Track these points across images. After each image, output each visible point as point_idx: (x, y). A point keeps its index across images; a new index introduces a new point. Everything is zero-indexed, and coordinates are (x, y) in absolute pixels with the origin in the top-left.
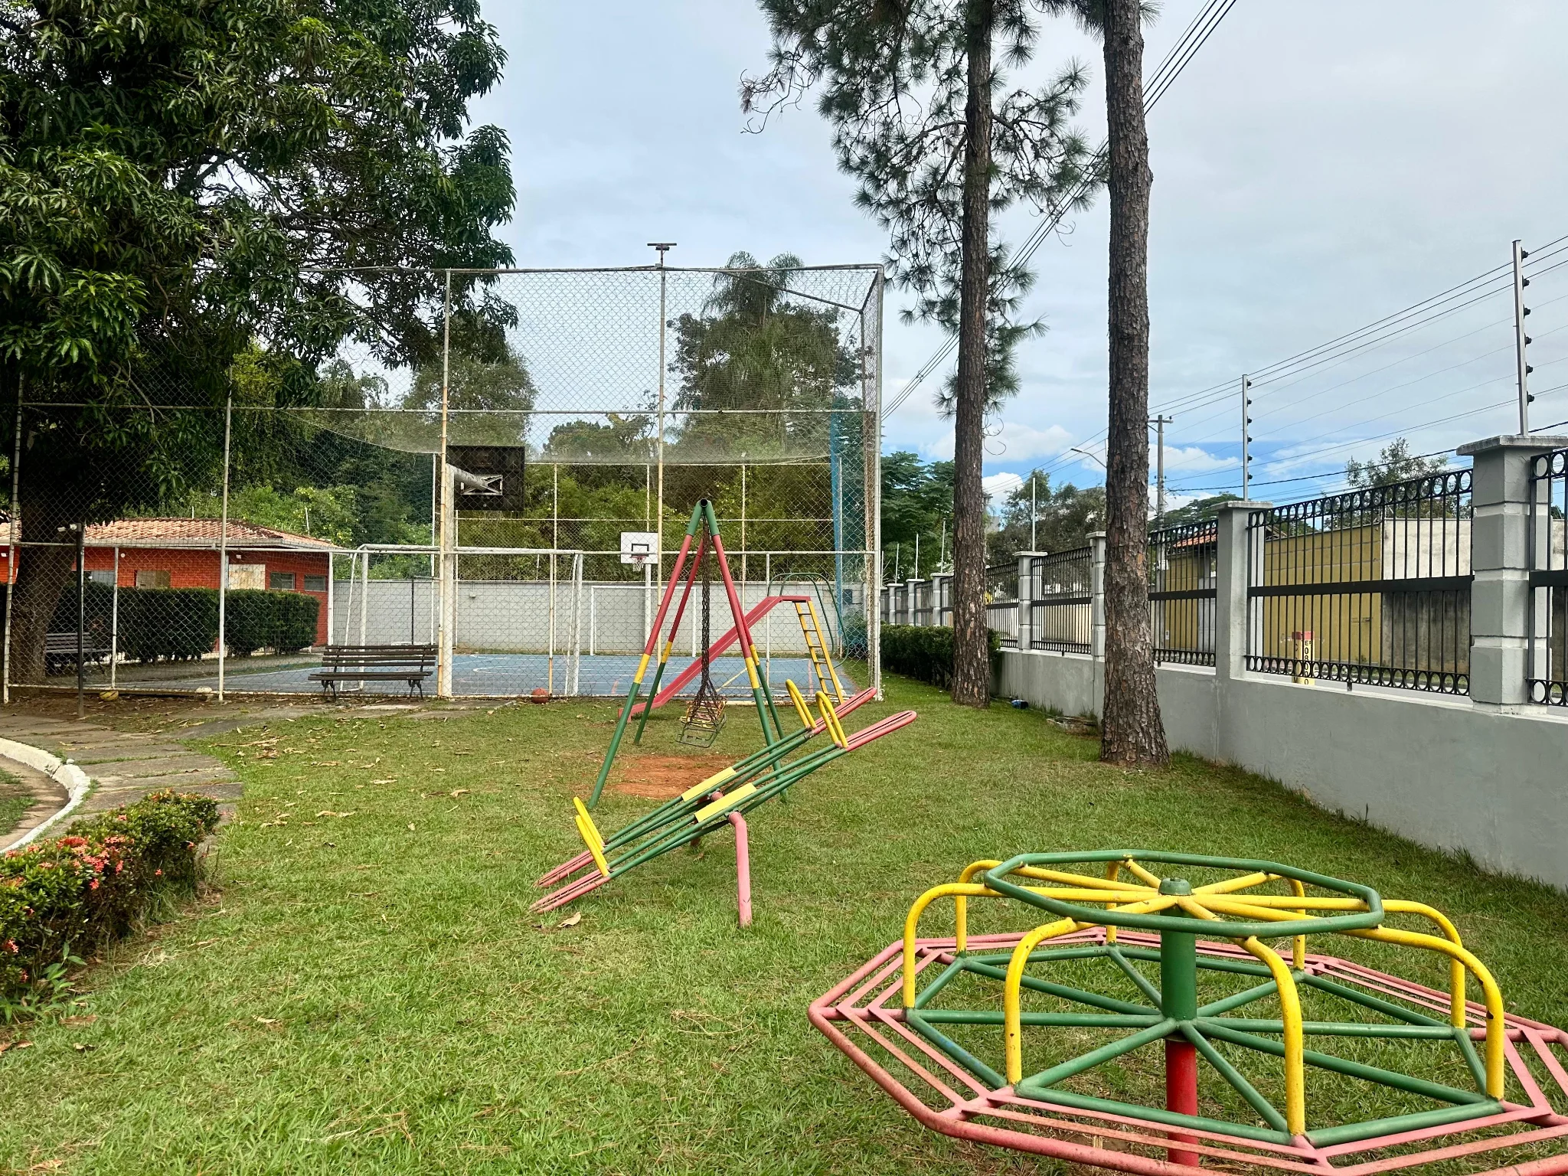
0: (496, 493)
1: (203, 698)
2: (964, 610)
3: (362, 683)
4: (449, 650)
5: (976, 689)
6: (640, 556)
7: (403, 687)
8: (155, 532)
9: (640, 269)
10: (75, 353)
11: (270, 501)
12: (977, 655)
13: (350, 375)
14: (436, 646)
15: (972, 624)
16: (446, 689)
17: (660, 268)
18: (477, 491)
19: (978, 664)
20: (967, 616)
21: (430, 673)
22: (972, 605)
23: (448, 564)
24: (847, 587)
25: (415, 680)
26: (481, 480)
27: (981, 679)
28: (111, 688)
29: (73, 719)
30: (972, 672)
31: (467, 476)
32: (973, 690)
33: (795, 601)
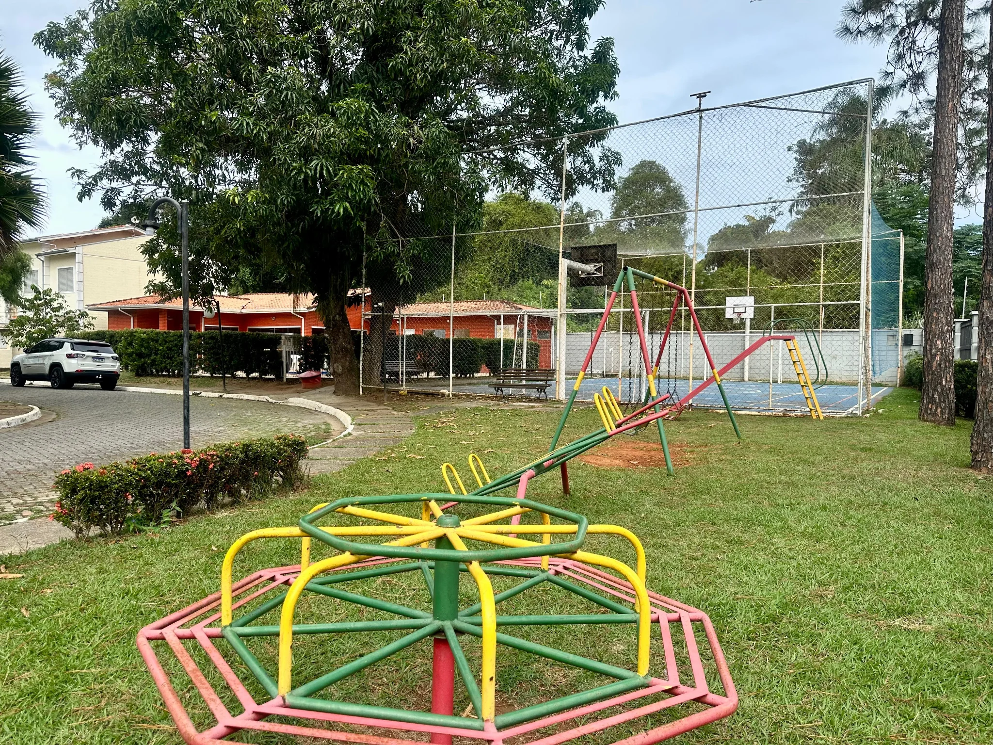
0: (599, 275)
1: (443, 395)
2: (931, 346)
3: (524, 390)
4: (563, 373)
5: (939, 410)
6: (739, 314)
7: (534, 393)
8: (463, 308)
9: (684, 113)
10: (341, 211)
11: (531, 289)
12: (941, 383)
13: (581, 211)
14: (554, 370)
15: (938, 358)
16: (562, 395)
17: (699, 110)
18: (589, 274)
19: (942, 390)
20: (934, 351)
21: (550, 385)
22: (939, 342)
23: (562, 319)
24: (908, 332)
25: (541, 389)
26: (590, 268)
27: (944, 402)
28: (404, 389)
29: (381, 403)
30: (936, 396)
31: (577, 265)
32: (936, 411)
33: (785, 340)
